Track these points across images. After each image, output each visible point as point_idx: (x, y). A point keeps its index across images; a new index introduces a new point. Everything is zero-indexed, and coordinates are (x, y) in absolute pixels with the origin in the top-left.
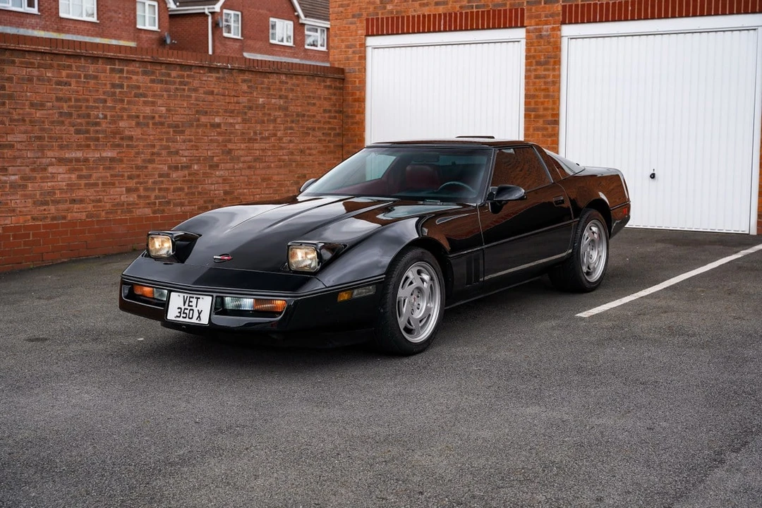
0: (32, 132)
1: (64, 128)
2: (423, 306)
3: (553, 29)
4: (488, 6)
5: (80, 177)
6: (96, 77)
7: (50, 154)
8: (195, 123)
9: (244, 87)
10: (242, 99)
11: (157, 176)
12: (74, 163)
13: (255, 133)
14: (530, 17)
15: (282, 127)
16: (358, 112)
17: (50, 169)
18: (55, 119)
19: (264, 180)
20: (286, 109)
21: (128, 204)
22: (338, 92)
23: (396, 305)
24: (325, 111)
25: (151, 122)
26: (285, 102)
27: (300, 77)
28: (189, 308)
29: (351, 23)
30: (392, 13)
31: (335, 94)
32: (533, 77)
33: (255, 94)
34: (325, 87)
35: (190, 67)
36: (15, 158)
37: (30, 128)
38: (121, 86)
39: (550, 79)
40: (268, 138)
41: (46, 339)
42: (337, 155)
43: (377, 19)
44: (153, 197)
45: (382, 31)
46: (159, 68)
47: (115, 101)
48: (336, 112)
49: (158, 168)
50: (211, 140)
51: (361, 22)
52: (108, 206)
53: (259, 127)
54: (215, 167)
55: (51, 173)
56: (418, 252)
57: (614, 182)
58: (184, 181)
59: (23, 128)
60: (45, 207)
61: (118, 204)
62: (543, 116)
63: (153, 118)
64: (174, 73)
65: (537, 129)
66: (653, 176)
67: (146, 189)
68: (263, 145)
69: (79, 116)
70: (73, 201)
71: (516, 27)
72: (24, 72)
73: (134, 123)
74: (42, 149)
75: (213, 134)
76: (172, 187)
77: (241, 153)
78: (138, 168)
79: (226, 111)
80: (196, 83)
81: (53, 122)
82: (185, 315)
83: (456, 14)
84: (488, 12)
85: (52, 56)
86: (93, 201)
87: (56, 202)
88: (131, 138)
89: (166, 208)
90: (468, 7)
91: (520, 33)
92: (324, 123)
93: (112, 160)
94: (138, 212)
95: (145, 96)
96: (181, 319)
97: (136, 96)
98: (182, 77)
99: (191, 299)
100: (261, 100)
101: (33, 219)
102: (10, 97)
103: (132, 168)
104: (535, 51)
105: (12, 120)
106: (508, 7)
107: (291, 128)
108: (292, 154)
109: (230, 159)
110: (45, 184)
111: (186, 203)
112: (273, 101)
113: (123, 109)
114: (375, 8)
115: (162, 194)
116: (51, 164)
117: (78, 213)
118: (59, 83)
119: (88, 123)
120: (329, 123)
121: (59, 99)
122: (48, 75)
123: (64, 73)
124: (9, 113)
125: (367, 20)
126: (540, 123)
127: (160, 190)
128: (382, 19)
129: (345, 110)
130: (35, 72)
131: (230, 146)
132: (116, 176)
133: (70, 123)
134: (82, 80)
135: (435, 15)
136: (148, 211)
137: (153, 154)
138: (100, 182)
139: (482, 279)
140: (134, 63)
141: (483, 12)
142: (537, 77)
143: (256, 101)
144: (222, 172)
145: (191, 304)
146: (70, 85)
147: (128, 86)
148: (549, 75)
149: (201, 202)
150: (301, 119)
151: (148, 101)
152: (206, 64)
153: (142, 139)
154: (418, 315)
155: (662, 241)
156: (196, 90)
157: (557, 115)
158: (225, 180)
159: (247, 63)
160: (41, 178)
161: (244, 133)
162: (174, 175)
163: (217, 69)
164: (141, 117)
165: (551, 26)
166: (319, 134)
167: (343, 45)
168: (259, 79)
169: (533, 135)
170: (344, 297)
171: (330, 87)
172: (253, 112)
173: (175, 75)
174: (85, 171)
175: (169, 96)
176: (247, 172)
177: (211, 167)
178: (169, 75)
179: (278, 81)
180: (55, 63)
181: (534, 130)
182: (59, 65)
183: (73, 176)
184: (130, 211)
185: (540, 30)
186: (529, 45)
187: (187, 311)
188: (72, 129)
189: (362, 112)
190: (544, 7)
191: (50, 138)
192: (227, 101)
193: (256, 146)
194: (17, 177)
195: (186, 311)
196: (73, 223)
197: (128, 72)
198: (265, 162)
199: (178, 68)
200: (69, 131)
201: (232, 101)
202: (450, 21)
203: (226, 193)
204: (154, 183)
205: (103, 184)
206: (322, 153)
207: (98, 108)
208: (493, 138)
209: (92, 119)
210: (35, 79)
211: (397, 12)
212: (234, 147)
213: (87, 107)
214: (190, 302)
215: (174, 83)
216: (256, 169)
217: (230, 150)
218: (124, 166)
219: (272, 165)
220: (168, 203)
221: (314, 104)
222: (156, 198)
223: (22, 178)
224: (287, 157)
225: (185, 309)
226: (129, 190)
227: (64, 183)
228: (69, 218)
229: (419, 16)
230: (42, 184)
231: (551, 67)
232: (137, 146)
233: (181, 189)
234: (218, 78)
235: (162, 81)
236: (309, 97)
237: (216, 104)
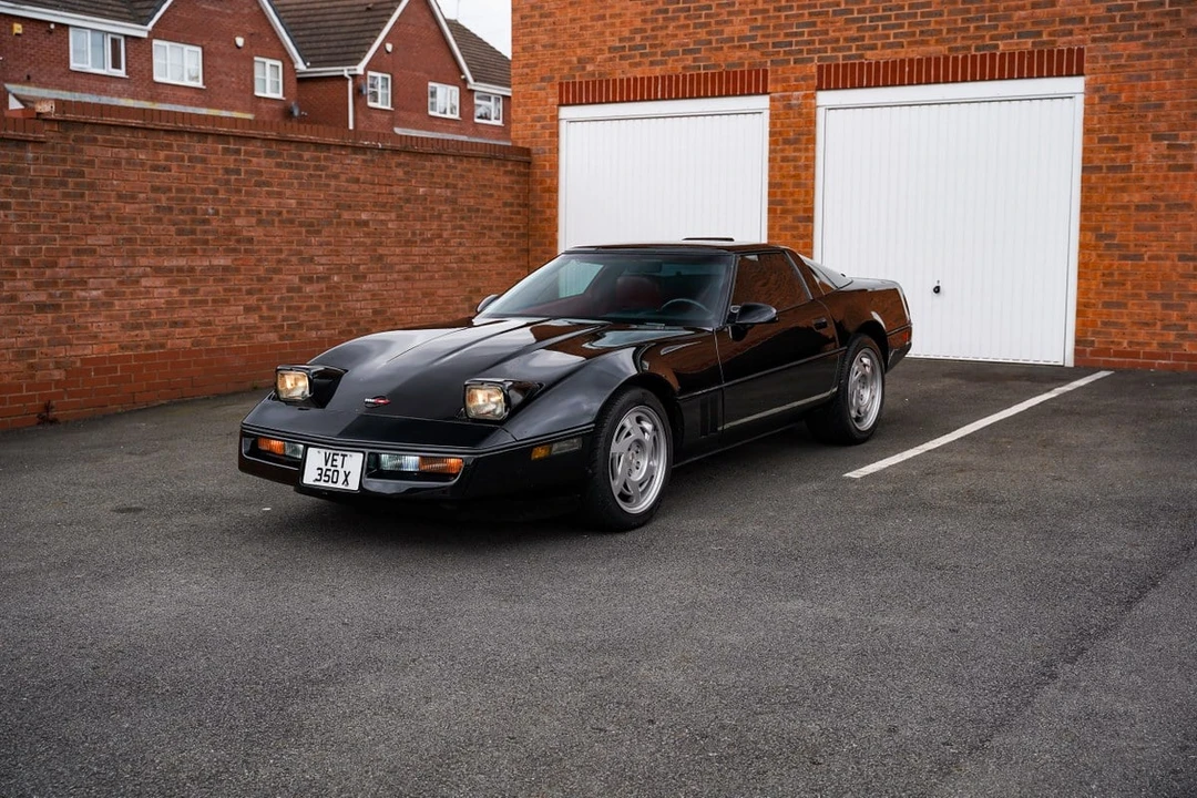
0: (119, 232)
1: (162, 227)
2: (644, 465)
3: (806, 97)
4: (720, 66)
5: (183, 292)
6: (204, 161)
7: (143, 261)
8: (335, 221)
9: (400, 173)
10: (395, 189)
11: (284, 291)
12: (175, 274)
13: (414, 234)
14: (776, 81)
15: (449, 225)
16: (549, 206)
17: (145, 282)
18: (150, 215)
19: (425, 295)
20: (455, 202)
21: (247, 328)
22: (521, 180)
23: (608, 464)
24: (505, 204)
25: (277, 219)
26: (453, 193)
27: (473, 160)
28: (333, 469)
29: (540, 89)
30: (594, 75)
31: (518, 182)
32: (779, 159)
33: (414, 181)
34: (506, 172)
35: (328, 146)
36: (97, 267)
37: (117, 227)
38: (238, 172)
39: (802, 162)
40: (430, 240)
41: (140, 510)
42: (521, 263)
43: (574, 83)
44: (280, 318)
45: (581, 98)
46: (286, 147)
47: (227, 191)
48: (520, 205)
49: (284, 280)
50: (356, 242)
51: (552, 87)
52: (220, 330)
53: (418, 225)
54: (362, 278)
55: (145, 287)
56: (636, 393)
57: (891, 299)
58: (320, 297)
59: (107, 227)
60: (137, 332)
61: (233, 328)
62: (793, 211)
63: (280, 213)
64: (307, 155)
65: (785, 228)
66: (937, 290)
67: (270, 308)
68: (425, 250)
69: (182, 211)
70: (175, 324)
71: (757, 93)
72: (109, 153)
73: (254, 220)
74: (132, 255)
75: (359, 236)
76: (305, 304)
77: (396, 259)
78: (259, 280)
79: (375, 204)
80: (336, 168)
81: (147, 220)
82: (327, 479)
83: (677, 77)
84: (720, 74)
85: (145, 132)
86: (201, 324)
87: (152, 325)
88: (250, 240)
89: (297, 333)
90: (694, 68)
91: (762, 102)
92: (505, 220)
93: (225, 269)
94: (260, 338)
95: (269, 184)
96: (322, 483)
97: (258, 184)
98: (318, 159)
99: (335, 457)
100: (421, 190)
101: (122, 348)
102: (91, 186)
103: (252, 280)
104: (782, 125)
105: (93, 217)
106: (746, 68)
107: (462, 227)
108: (462, 260)
109: (381, 268)
110: (137, 301)
111: (324, 327)
112: (438, 191)
113: (241, 202)
114: (570, 69)
115: (291, 314)
116: (145, 275)
117: (180, 340)
118: (155, 168)
119: (193, 221)
120: (511, 220)
121: (155, 189)
122: (140, 157)
123: (162, 154)
124: (89, 207)
125: (561, 84)
126: (789, 220)
127: (289, 308)
128: (581, 83)
129: (531, 203)
130: (124, 154)
131: (381, 251)
132: (230, 290)
133: (170, 220)
134: (186, 163)
135: (649, 79)
136: (273, 337)
137: (279, 261)
138: (210, 298)
139: (720, 429)
140: (254, 141)
141: (713, 74)
142: (784, 159)
143: (415, 191)
144: (370, 285)
145: (335, 463)
146: (170, 171)
147: (246, 172)
148: (800, 158)
149: (343, 325)
150: (474, 215)
151: (273, 192)
152: (350, 142)
153: (266, 241)
154: (638, 476)
155: (950, 375)
156: (336, 177)
157: (812, 210)
158: (374, 296)
159: (404, 142)
160: (132, 293)
161: (399, 234)
162: (308, 289)
163: (364, 149)
164: (264, 213)
165: (802, 93)
166: (497, 234)
167: (529, 118)
168: (418, 162)
169: (779, 238)
170: (540, 453)
171: (512, 173)
172: (411, 206)
173: (308, 157)
174: (189, 284)
175: (301, 185)
176: (403, 285)
177: (356, 278)
178: (301, 157)
179: (443, 165)
180: (150, 141)
181: (780, 229)
182: (154, 144)
183: (175, 291)
184: (250, 337)
185: (788, 98)
186: (774, 117)
187: (330, 473)
188: (173, 228)
189: (554, 205)
190: (793, 68)
191: (144, 240)
192: (377, 191)
193: (415, 250)
194: (100, 292)
195: (328, 473)
196: (174, 353)
197: (246, 153)
198: (428, 271)
199: (312, 148)
200: (169, 231)
201: (384, 191)
202: (670, 85)
203: (375, 312)
204: (281, 299)
205: (214, 301)
206: (501, 259)
207: (206, 200)
208: (732, 240)
209: (199, 216)
210: (123, 162)
211: (600, 75)
212: (386, 252)
213: (193, 200)
214: (334, 460)
215: (308, 167)
216: (414, 280)
217: (381, 256)
218: (241, 277)
219: (437, 276)
220: (300, 325)
221: (491, 196)
222: (285, 318)
223: (106, 294)
224: (455, 265)
225: (327, 470)
226: (248, 309)
227: (163, 301)
228: (169, 346)
229: (628, 80)
230: (132, 301)
231: (803, 146)
232: (259, 250)
233: (317, 308)
234: (364, 161)
235: (292, 164)
236: (485, 186)
237: (362, 195)
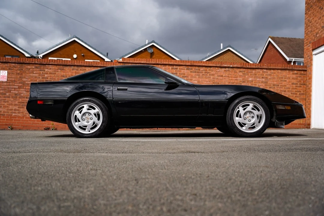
10: (238, 78)
16: (310, 84)
20: (267, 82)
22: (302, 76)
24: (293, 84)
26: (266, 80)
31: (300, 77)
33: (247, 77)
34: (294, 74)
35: (211, 67)
43: (315, 42)
46: (194, 67)
48: (300, 84)
51: (311, 45)
92: (293, 89)
95: (187, 77)
98: (206, 70)
100: (250, 79)
112: (258, 79)
114: (314, 37)
120: (296, 89)
140: (182, 66)
143: (248, 79)
147: (179, 74)
150: (276, 87)
151: (189, 79)
152: (219, 65)
156: (213, 75)
163: (225, 67)
168: (250, 71)
171: (297, 74)
173: (203, 70)
175: (199, 77)
178: (199, 70)
179: (261, 72)
197: (179, 69)
199: (204, 67)
201: (233, 79)
215: (202, 72)
221: (285, 81)
234: (226, 71)
235: (196, 72)
236: (282, 78)
237: (224, 80)
